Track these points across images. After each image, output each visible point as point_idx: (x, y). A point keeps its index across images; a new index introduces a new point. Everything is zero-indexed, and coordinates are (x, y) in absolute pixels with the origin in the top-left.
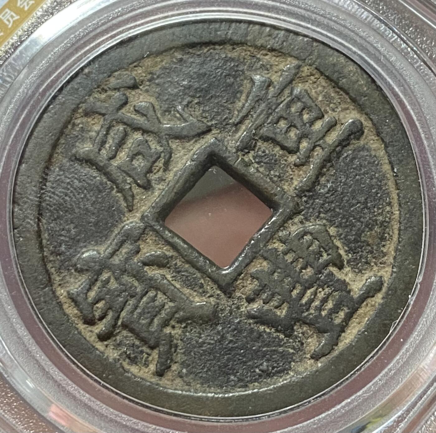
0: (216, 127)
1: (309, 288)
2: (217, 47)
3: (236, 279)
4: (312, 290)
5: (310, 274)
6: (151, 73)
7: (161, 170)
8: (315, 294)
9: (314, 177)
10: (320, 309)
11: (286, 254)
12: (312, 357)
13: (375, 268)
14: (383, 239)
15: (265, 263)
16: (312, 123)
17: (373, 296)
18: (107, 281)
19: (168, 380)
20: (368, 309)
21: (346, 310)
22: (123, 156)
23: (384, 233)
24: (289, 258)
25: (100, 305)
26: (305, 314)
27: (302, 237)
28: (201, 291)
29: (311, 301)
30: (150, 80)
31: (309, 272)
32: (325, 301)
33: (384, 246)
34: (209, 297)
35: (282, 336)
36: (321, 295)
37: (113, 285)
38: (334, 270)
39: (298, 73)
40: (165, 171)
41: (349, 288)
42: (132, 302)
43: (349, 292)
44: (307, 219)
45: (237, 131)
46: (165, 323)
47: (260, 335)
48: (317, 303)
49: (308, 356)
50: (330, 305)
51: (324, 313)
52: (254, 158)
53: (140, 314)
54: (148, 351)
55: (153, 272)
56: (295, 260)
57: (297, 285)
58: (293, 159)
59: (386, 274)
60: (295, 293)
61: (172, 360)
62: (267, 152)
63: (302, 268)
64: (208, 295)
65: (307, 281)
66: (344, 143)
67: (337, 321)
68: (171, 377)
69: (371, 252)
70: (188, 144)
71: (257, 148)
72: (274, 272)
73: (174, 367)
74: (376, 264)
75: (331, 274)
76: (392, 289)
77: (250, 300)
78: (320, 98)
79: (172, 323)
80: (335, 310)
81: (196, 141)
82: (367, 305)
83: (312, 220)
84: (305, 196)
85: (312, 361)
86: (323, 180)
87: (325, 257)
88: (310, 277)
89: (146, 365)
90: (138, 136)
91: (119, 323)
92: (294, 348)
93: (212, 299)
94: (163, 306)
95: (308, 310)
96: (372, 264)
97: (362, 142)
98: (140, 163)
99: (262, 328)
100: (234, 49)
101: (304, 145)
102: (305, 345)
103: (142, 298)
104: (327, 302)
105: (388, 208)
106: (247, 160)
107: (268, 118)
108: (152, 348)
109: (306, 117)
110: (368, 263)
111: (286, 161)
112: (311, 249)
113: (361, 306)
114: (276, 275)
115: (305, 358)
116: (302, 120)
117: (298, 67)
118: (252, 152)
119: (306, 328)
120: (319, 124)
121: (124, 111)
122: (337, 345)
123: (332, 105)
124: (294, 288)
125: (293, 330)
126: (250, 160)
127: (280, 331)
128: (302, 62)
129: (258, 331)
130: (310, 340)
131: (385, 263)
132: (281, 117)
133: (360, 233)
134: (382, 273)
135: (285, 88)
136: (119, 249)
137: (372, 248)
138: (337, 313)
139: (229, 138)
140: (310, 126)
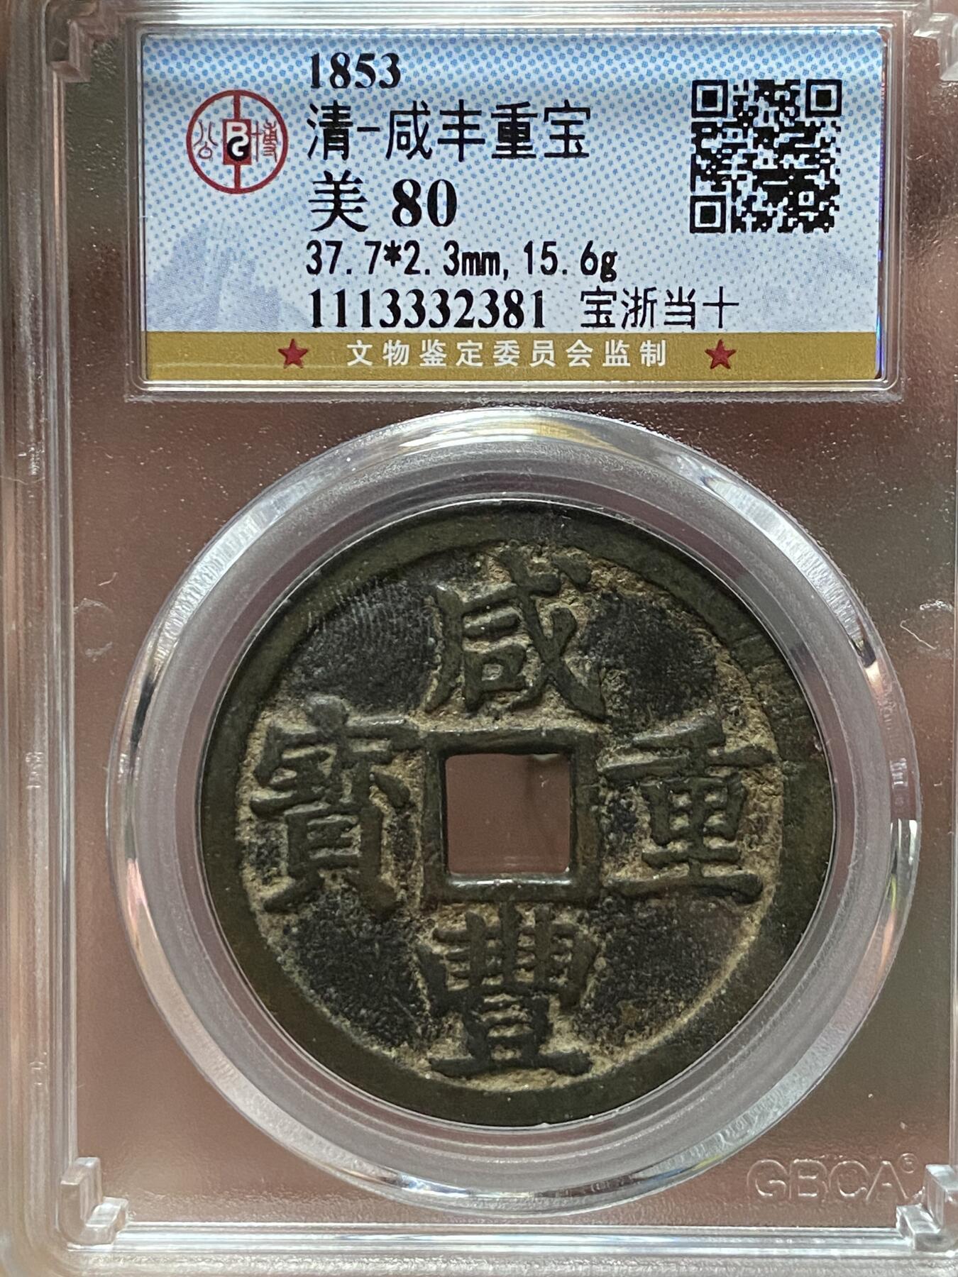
0: (612, 724)
1: (507, 993)
2: (713, 639)
3: (446, 902)
4: (508, 998)
5: (526, 980)
6: (614, 590)
7: (507, 705)
8: (507, 1005)
9: (644, 890)
10: (495, 1025)
11: (525, 934)
12: (430, 1061)
13: (597, 1047)
14: (639, 1028)
15: (495, 919)
16: (713, 833)
17: (559, 1073)
18: (323, 757)
19: (270, 921)
20: (539, 1077)
21: (518, 1054)
22: (484, 648)
23: (647, 1024)
24: (525, 942)
25: (290, 774)
26: (475, 1013)
27: (561, 937)
28: (403, 871)
29: (495, 1008)
30: (604, 596)
31: (528, 977)
32: (508, 1023)
33: (631, 1035)
34: (403, 887)
35: (428, 1006)
36: (513, 1013)
37: (326, 768)
38: (555, 1004)
39: (761, 765)
40: (508, 709)
41: (547, 1037)
42: (322, 806)
43: (543, 1041)
44: (589, 923)
45: (627, 752)
46: (329, 864)
47: (410, 979)
48: (499, 1016)
49: (429, 1054)
50: (510, 1033)
51: (494, 1034)
52: (613, 800)
53: (314, 828)
54: (284, 871)
55: (378, 801)
56: (529, 952)
57: (500, 977)
58: (650, 848)
59: (602, 1066)
60: (491, 982)
61: (295, 906)
62: (632, 809)
63: (524, 966)
64: (403, 883)
65: (514, 983)
66: (717, 889)
67: (497, 1056)
68: (274, 922)
69: (612, 1027)
70: (562, 708)
71: (627, 794)
72: (493, 938)
73: (292, 918)
74: (603, 1043)
75: (547, 1005)
76: (585, 1088)
77: (437, 937)
78: (753, 816)
79: (339, 873)
80: (507, 1043)
81: (574, 715)
82: (544, 1074)
83: (592, 930)
84: (615, 898)
85: (427, 1064)
86: (654, 903)
87: (561, 981)
88: (521, 983)
89: (266, 881)
90: (522, 641)
91: (286, 813)
92: (424, 1030)
93: (403, 892)
94: (349, 845)
95: (481, 1012)
96: (599, 1039)
97: (737, 910)
98: (493, 674)
99: (418, 976)
100: (729, 662)
101: (678, 847)
102: (438, 1040)
103: (336, 813)
104: (508, 1026)
105: (681, 1004)
106: (601, 794)
107: (674, 776)
108: (290, 874)
109: (715, 820)
110: (596, 1034)
111: (640, 839)
112: (556, 957)
113: (536, 1068)
114: (491, 944)
115: (425, 1053)
116: (706, 819)
117: (769, 759)
118: (617, 793)
119: (459, 1025)
120: (716, 843)
121: (539, 600)
122: (469, 1078)
123: (756, 837)
124: (494, 976)
125: (444, 1014)
126: (604, 798)
127: (431, 1000)
128: (778, 759)
129: (410, 974)
130: (449, 1041)
131: (612, 1053)
132: (689, 791)
133: (627, 995)
134: (598, 1059)
135: (729, 765)
136: (368, 738)
137: (618, 1024)
138: (506, 1048)
139: (611, 750)
140: (706, 835)
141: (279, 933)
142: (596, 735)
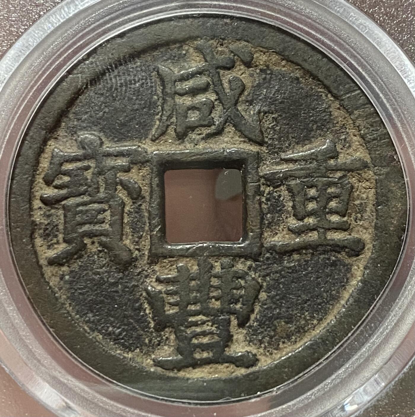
0: (267, 147)
1: (204, 315)
2: (329, 95)
3: (165, 257)
4: (204, 318)
5: (216, 307)
6: (268, 66)
7: (201, 136)
8: (203, 323)
9: (290, 248)
10: (196, 335)
11: (215, 277)
12: (154, 360)
13: (261, 350)
14: (289, 337)
15: (196, 267)
16: (332, 212)
17: (237, 366)
18: (87, 168)
19: (51, 272)
20: (225, 370)
21: (211, 354)
22: (188, 101)
23: (293, 335)
24: (215, 282)
25: (66, 179)
26: (182, 328)
27: (238, 278)
28: (137, 239)
29: (196, 324)
30: (261, 70)
31: (217, 304)
32: (204, 334)
33: (284, 343)
34: (137, 249)
35: (152, 325)
36: (206, 328)
37: (89, 174)
38: (234, 322)
39: (361, 170)
40: (203, 139)
41: (229, 344)
42: (86, 198)
43: (227, 346)
44: (255, 270)
45: (278, 164)
46: (91, 235)
47: (141, 308)
48: (198, 330)
49: (153, 356)
50: (205, 340)
51: (195, 341)
52: (269, 193)
53: (81, 212)
54: (61, 240)
55: (122, 194)
56: (217, 288)
57: (199, 304)
58: (293, 222)
59: (265, 362)
60: (193, 308)
61: (67, 262)
62: (282, 198)
63: (214, 297)
64: (137, 247)
65: (208, 308)
66: (338, 248)
67: (197, 356)
68: (54, 272)
69: (271, 337)
70: (237, 138)
71: (278, 189)
72: (194, 280)
73: (65, 269)
74: (265, 348)
75: (229, 322)
76: (255, 376)
77: (159, 280)
78: (357, 202)
79: (95, 239)
80: (203, 347)
81: (244, 142)
82: (227, 367)
83: (257, 274)
84: (271, 254)
85: (152, 362)
86: (296, 256)
87: (238, 306)
88: (213, 308)
89: (49, 247)
90: (213, 97)
91: (63, 203)
92: (150, 341)
93: (137, 252)
94: (103, 222)
95: (187, 327)
96: (263, 346)
97: (348, 261)
98: (193, 117)
99: (146, 306)
100: (339, 109)
101: (311, 221)
102: (159, 347)
103: (94, 202)
104: (204, 336)
105: (315, 322)
106: (262, 189)
107: (306, 177)
108: (65, 241)
109: (333, 204)
110: (261, 342)
111: (287, 218)
112: (235, 291)
113: (222, 363)
114: (193, 283)
115: (150, 355)
116: (327, 203)
117: (365, 166)
118: (272, 188)
119: (173, 337)
120: (335, 218)
121: (222, 72)
122: (179, 370)
123: (359, 215)
124: (195, 303)
125: (163, 329)
126: (264, 192)
127: (154, 321)
128: (371, 165)
129: (141, 304)
130: (166, 348)
131: (271, 354)
132: (316, 186)
133: (278, 317)
134: (262, 358)
135: (341, 170)
136: (116, 156)
137: (275, 336)
138: (203, 351)
139: (268, 163)
140: (328, 213)
141: (58, 279)
142: (258, 153)
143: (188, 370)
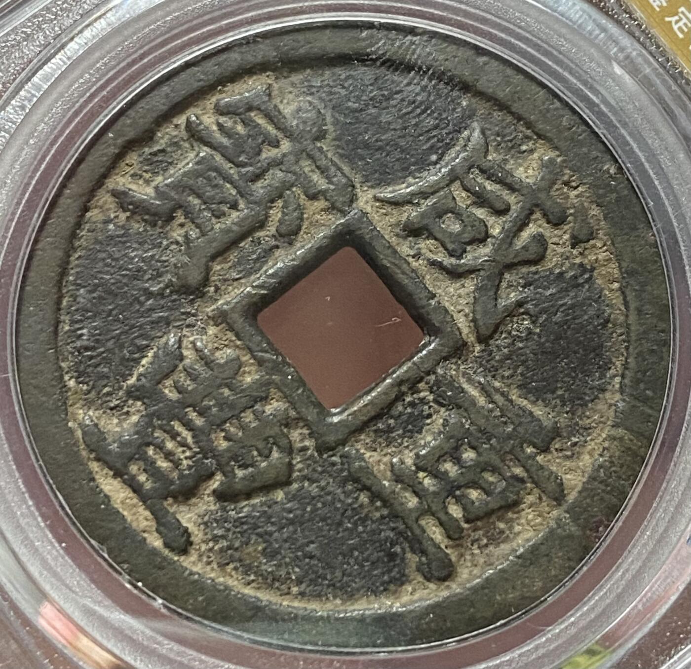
0: (483, 350)
1: (193, 437)
2: (618, 379)
4: (190, 440)
5: (217, 444)
6: (593, 269)
8: (183, 444)
9: (368, 482)
10: (160, 447)
11: (255, 413)
13: (204, 547)
14: (248, 570)
16: (462, 501)
17: (157, 531)
19: (107, 202)
20: (141, 519)
21: (148, 486)
22: (464, 201)
23: (255, 573)
25: (240, 129)
26: (156, 423)
27: (276, 443)
29: (174, 435)
30: (581, 264)
31: (220, 443)
32: (168, 456)
33: (236, 569)
34: (216, 286)
35: (132, 381)
36: (182, 454)
37: (267, 153)
38: (215, 483)
39: (548, 496)
41: (180, 499)
42: (233, 172)
43: (175, 498)
44: (304, 459)
46: (189, 214)
48: (170, 445)
50: (163, 464)
51: (151, 451)
52: (421, 399)
53: (210, 180)
54: (155, 184)
55: (273, 213)
56: (242, 427)
57: (203, 420)
59: (191, 563)
60: (193, 415)
61: (134, 213)
62: (428, 421)
63: (227, 432)
64: (219, 285)
65: (207, 435)
66: (418, 544)
67: (134, 468)
68: (107, 206)
69: (230, 547)
70: (464, 302)
71: (436, 406)
72: (230, 390)
74: (211, 550)
75: (211, 476)
76: (163, 564)
78: (502, 525)
79: (189, 227)
80: (151, 469)
82: (147, 519)
83: (300, 466)
84: (342, 463)
85: (82, 417)
86: (363, 498)
87: (239, 473)
88: (211, 441)
89: (134, 175)
92: (109, 394)
93: (212, 289)
94: (218, 217)
95: (161, 427)
96: (211, 544)
97: (412, 573)
99: (151, 354)
101: (427, 482)
102: (109, 411)
103: (236, 187)
104: (166, 458)
105: (295, 590)
106: (420, 385)
107: (481, 432)
108: (157, 189)
109: (474, 494)
110: (216, 539)
111: (407, 447)
112: (255, 453)
113: (148, 508)
114: (226, 392)
115: (89, 408)
116: (468, 486)
117: (558, 497)
118: (431, 397)
119: (135, 418)
120: (455, 511)
121: (537, 215)
122: (97, 459)
123: (485, 541)
124: (201, 414)
125: (138, 399)
126: (419, 392)
127: (138, 380)
128: (565, 506)
129: (148, 346)
130: (115, 421)
131: (209, 563)
132: (479, 454)
133: (265, 536)
134: (193, 557)
135: (527, 471)
136: (318, 168)
137: (236, 549)
138: (145, 470)
139: (462, 367)
140: (454, 497)
141: (101, 217)
142: (465, 344)
143: (106, 470)
